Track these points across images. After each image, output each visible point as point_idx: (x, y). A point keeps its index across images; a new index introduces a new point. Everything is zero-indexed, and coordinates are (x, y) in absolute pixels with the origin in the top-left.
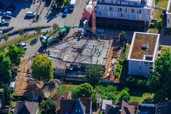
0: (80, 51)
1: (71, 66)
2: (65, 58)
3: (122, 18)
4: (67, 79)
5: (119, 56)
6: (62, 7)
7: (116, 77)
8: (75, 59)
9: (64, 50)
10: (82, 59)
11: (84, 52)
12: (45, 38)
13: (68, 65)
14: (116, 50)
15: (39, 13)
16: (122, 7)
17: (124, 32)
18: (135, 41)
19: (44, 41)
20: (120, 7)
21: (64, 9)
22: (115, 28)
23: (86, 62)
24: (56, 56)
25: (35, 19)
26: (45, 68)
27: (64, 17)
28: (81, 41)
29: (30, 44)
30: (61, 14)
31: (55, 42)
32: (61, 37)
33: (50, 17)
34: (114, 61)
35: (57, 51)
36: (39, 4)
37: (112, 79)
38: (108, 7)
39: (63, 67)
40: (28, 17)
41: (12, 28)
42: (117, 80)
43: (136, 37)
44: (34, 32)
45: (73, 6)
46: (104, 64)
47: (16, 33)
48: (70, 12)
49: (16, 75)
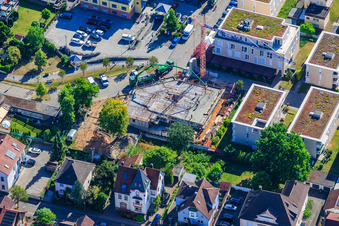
0: (175, 99)
1: (158, 118)
2: (153, 107)
3: (247, 61)
4: (147, 136)
5: (227, 113)
6: (173, 33)
7: (213, 144)
8: (166, 110)
9: (154, 95)
10: (175, 111)
11: (181, 102)
12: (136, 73)
13: (154, 116)
14: (226, 105)
15: (140, 38)
16: (248, 47)
17: (241, 82)
18: (250, 96)
19: (133, 78)
20: (245, 46)
21: (175, 36)
22: (234, 74)
23: (179, 116)
24: (141, 102)
25: (132, 46)
26: (115, 117)
27: (171, 47)
28: (182, 85)
29: (115, 80)
30: (169, 43)
31: (148, 82)
32: (159, 76)
33: (153, 46)
34: (219, 119)
35: (146, 95)
36: (144, 25)
37: (206, 145)
38: (229, 43)
39: (145, 118)
40: (123, 42)
41: (98, 54)
42: (213, 147)
43: (254, 92)
44: (124, 63)
45: (187, 35)
46: (201, 123)
47: (100, 61)
48: (182, 42)
49: (83, 120)
